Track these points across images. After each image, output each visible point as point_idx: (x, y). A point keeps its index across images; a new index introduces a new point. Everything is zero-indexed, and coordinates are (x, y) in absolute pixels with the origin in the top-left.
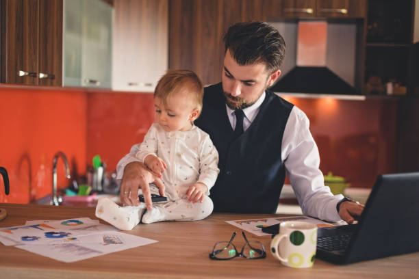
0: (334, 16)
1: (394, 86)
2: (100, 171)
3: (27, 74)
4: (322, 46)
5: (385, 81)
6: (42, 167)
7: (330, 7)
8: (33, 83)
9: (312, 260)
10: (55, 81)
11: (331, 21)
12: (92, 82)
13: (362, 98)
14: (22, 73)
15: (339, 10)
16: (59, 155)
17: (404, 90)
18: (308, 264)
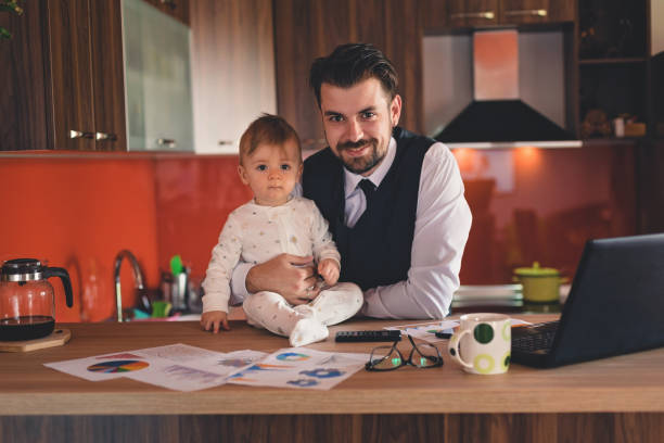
0: (527, 20)
1: (625, 123)
2: (182, 278)
3: (81, 134)
4: (512, 68)
5: (613, 116)
6: (93, 278)
7: (521, 8)
8: (89, 148)
9: (506, 364)
10: (117, 143)
11: (524, 28)
12: (167, 142)
13: (577, 144)
14: (73, 134)
15: (534, 12)
16: (123, 255)
17: (641, 128)
18: (500, 368)
